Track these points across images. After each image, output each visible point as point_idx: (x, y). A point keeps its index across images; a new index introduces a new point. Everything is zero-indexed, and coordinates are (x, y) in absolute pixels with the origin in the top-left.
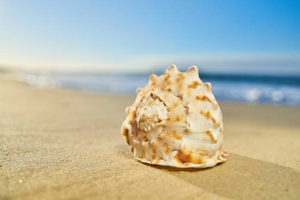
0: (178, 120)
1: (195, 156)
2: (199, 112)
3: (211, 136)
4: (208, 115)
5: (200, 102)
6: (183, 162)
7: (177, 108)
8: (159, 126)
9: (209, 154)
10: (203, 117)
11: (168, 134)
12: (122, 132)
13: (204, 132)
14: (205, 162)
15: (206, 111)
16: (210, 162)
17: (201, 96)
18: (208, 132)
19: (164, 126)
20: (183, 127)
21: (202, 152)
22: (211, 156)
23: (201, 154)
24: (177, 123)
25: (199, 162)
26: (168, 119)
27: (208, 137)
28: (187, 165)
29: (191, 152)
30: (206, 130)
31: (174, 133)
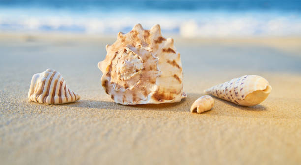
0: (151, 68)
1: (167, 94)
2: (166, 61)
3: (177, 78)
4: (174, 63)
5: (166, 54)
6: (159, 100)
7: (149, 60)
8: (137, 75)
9: (177, 92)
10: (170, 65)
11: (145, 81)
12: (102, 83)
13: (172, 76)
14: (174, 98)
15: (172, 60)
16: (177, 98)
17: (167, 49)
18: (175, 76)
19: (141, 75)
20: (156, 74)
21: (172, 91)
22: (178, 94)
23: (171, 93)
24: (150, 71)
25: (171, 99)
26: (144, 69)
27: (175, 80)
28: (162, 101)
29: (164, 92)
30: (173, 75)
31: (150, 78)
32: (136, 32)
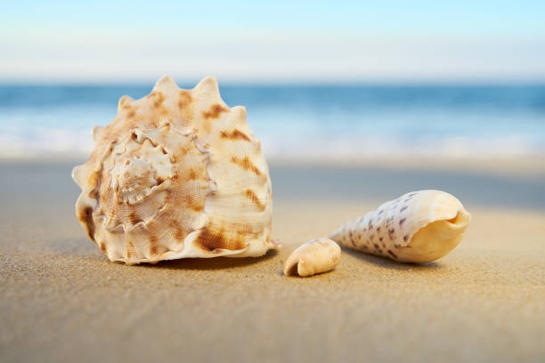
0: (193, 176)
1: (230, 236)
2: (230, 159)
3: (255, 199)
4: (246, 164)
5: (229, 143)
6: (211, 249)
7: (188, 156)
8: (158, 192)
9: (254, 231)
10: (237, 168)
11: (177, 204)
12: (78, 214)
13: (242, 194)
14: (249, 245)
15: (241, 157)
16: (256, 247)
17: (231, 131)
18: (249, 193)
19: (168, 191)
20: (205, 188)
21: (241, 229)
22: (256, 236)
23: (239, 233)
24: (191, 181)
25: (239, 246)
26: (176, 177)
27: (249, 201)
28: (218, 252)
29: (222, 230)
30: (245, 189)
31: (189, 200)
32: (160, 94)
